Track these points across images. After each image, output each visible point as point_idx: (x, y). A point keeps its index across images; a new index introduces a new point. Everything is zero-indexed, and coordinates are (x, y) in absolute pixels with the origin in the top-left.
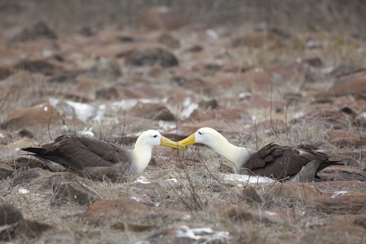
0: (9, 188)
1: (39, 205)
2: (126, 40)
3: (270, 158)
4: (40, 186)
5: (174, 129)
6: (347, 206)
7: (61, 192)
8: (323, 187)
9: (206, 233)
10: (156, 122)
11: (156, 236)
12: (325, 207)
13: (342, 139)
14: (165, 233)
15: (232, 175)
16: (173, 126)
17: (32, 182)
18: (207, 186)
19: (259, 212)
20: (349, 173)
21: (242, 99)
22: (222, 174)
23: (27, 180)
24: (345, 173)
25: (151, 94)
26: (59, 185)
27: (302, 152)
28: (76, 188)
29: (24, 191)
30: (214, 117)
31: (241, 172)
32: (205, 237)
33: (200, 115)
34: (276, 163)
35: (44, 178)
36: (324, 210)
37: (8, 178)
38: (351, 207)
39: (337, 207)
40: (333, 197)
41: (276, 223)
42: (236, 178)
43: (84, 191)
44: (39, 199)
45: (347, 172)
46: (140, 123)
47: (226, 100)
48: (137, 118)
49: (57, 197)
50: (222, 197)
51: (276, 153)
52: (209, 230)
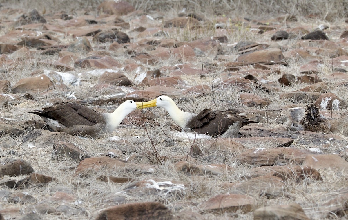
0: (21, 143)
1: (43, 157)
2: (92, 22)
3: (206, 120)
4: (43, 142)
5: (133, 93)
6: (265, 159)
7: (59, 150)
8: (245, 142)
9: (168, 185)
10: (120, 87)
11: (131, 187)
12: (250, 160)
13: (251, 100)
14: (137, 185)
15: (179, 133)
16: (131, 91)
17: (37, 139)
18: (161, 141)
19: (204, 166)
20: (262, 130)
21: (177, 68)
22: (172, 132)
23: (34, 138)
24: (259, 130)
25: (113, 64)
26: (57, 145)
27: (229, 116)
28: (70, 147)
29: (31, 146)
30: (159, 82)
31: (185, 131)
32: (167, 188)
33: (149, 82)
34: (211, 124)
35: (46, 136)
36: (249, 162)
37: (20, 136)
38: (268, 160)
39: (258, 160)
40: (255, 152)
41: (216, 175)
42: (182, 135)
43: (75, 149)
44: (42, 153)
45: (260, 130)
46: (108, 88)
47: (165, 68)
48: (106, 84)
49: (56, 154)
50: (173, 150)
51: (210, 116)
52: (170, 183)
